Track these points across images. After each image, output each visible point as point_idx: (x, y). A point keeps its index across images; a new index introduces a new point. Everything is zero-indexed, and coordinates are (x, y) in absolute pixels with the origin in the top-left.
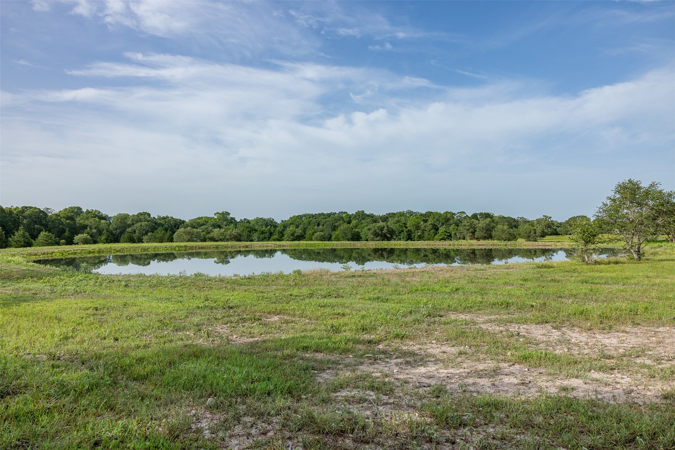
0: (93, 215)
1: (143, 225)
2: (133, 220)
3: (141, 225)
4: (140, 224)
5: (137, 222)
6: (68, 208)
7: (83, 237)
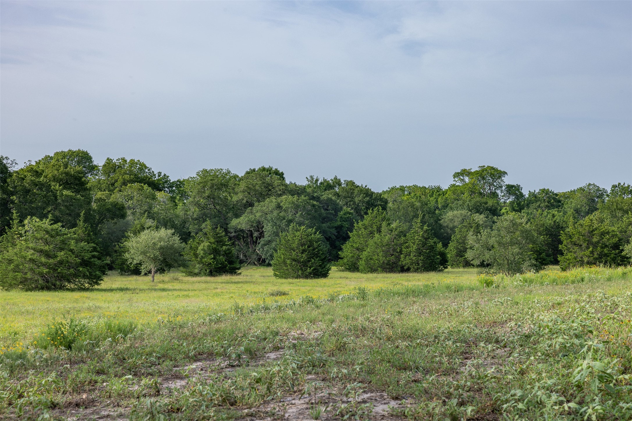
0: (127, 177)
1: (284, 205)
2: (249, 190)
3: (279, 207)
4: (273, 205)
5: (262, 196)
6: (52, 155)
7: (161, 239)
